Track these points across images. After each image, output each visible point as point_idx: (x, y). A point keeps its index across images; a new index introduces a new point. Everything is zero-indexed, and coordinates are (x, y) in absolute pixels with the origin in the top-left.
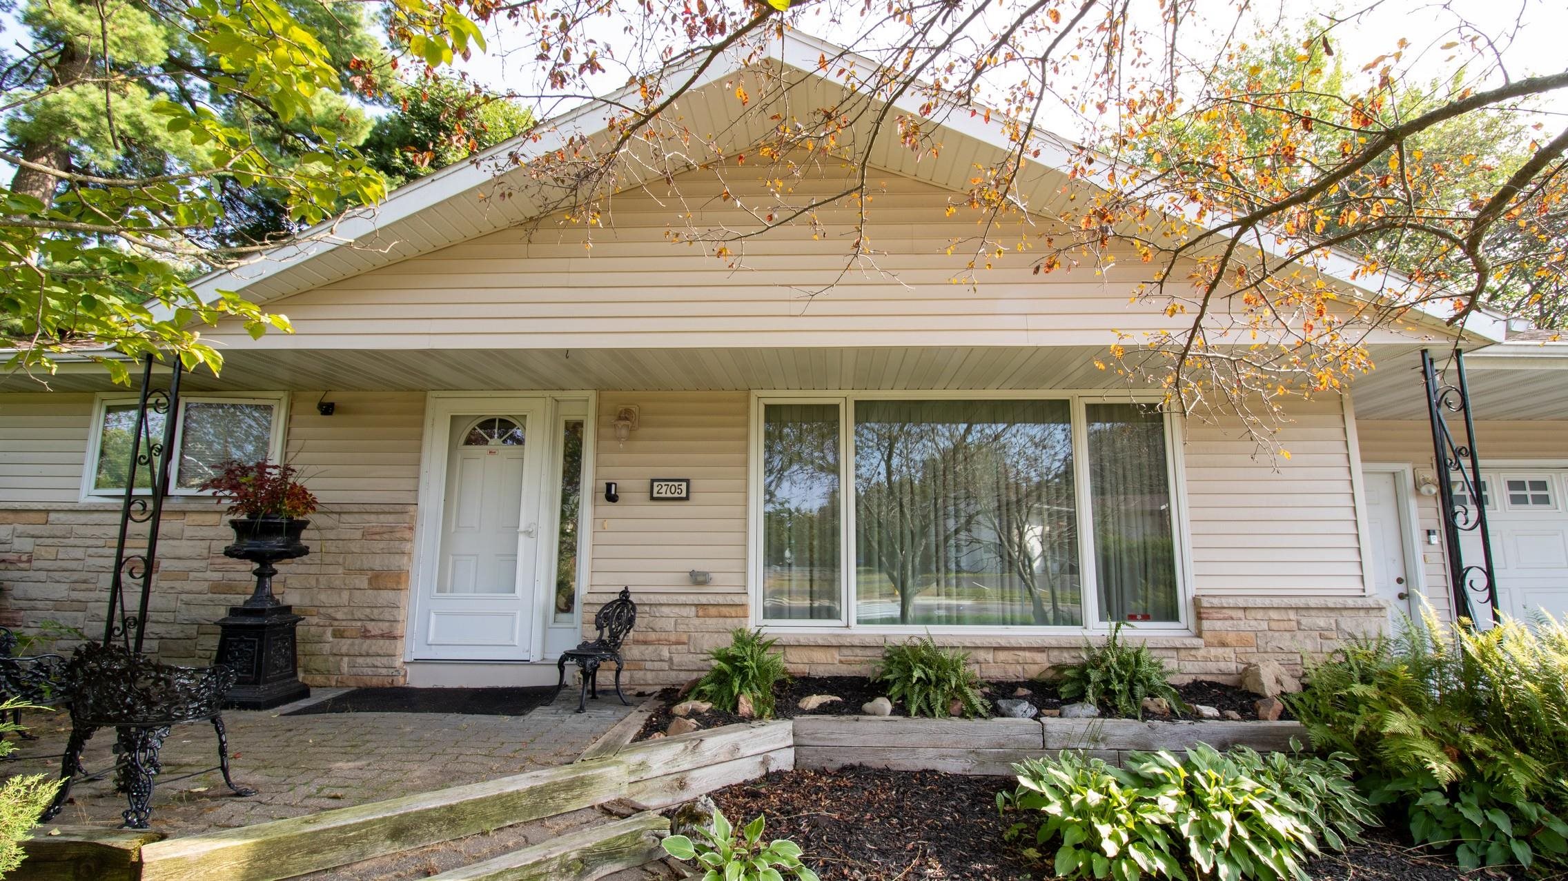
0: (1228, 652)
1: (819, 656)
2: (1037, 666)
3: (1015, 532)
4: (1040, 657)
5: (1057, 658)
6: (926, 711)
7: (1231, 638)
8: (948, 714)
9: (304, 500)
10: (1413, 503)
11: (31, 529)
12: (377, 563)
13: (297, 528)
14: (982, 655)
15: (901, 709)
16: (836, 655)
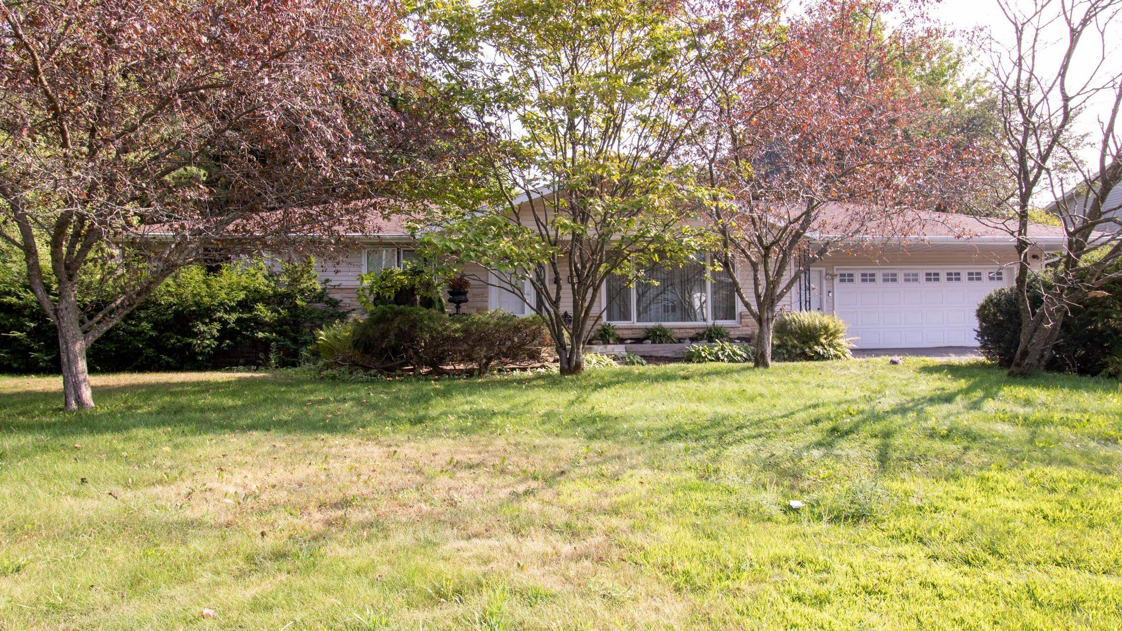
0: (749, 328)
1: (625, 332)
2: (693, 333)
3: (687, 295)
4: (693, 331)
5: (697, 331)
6: (661, 342)
7: (750, 324)
8: (666, 342)
9: (467, 283)
10: (824, 282)
11: (348, 295)
12: (479, 305)
13: (465, 293)
14: (675, 331)
15: (654, 342)
16: (630, 332)
